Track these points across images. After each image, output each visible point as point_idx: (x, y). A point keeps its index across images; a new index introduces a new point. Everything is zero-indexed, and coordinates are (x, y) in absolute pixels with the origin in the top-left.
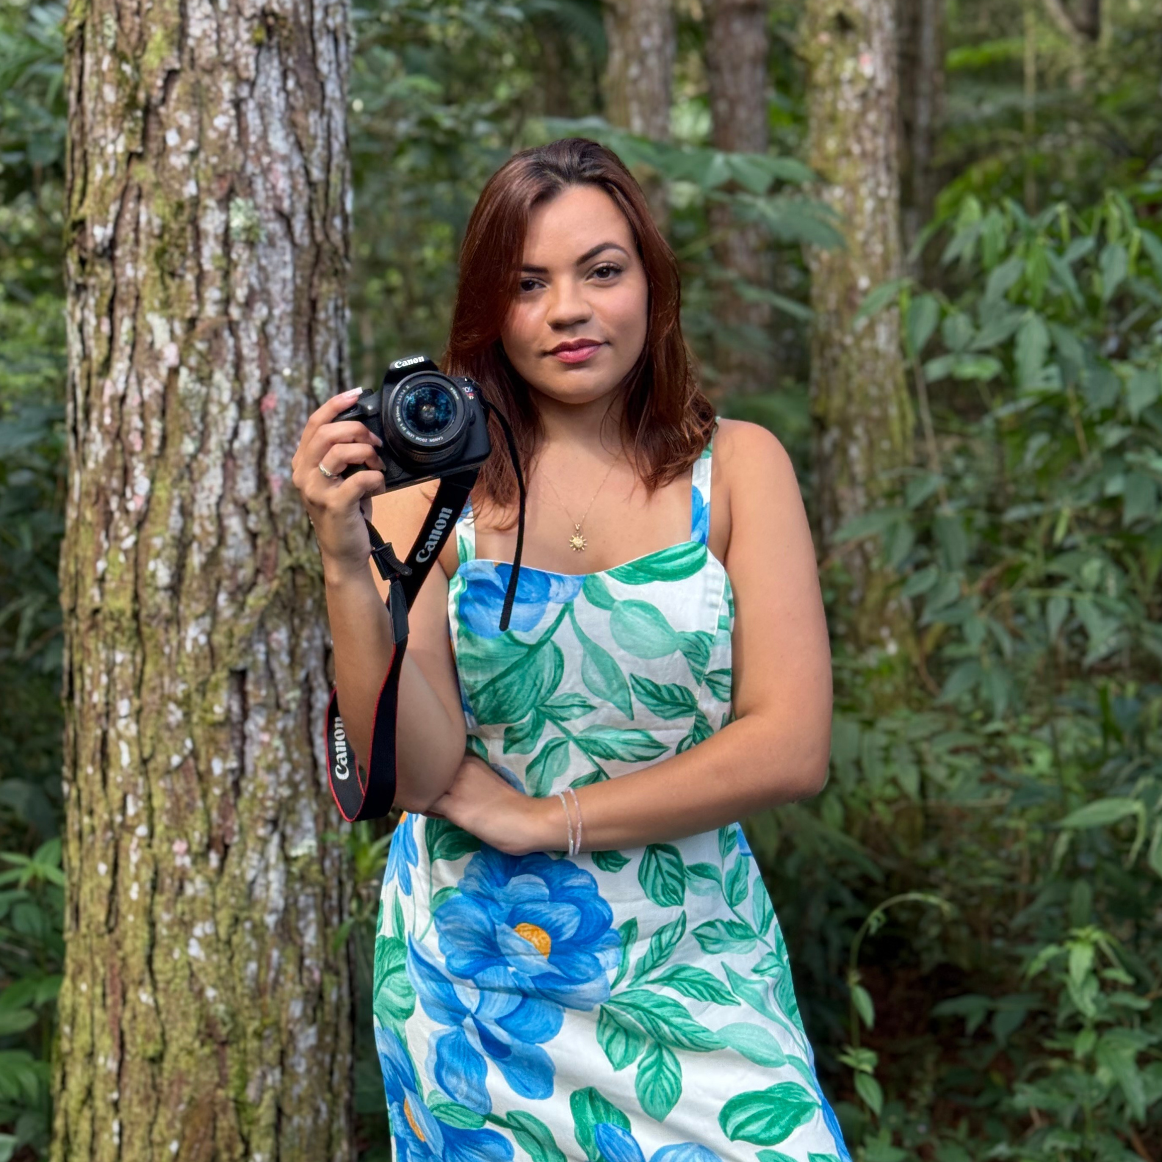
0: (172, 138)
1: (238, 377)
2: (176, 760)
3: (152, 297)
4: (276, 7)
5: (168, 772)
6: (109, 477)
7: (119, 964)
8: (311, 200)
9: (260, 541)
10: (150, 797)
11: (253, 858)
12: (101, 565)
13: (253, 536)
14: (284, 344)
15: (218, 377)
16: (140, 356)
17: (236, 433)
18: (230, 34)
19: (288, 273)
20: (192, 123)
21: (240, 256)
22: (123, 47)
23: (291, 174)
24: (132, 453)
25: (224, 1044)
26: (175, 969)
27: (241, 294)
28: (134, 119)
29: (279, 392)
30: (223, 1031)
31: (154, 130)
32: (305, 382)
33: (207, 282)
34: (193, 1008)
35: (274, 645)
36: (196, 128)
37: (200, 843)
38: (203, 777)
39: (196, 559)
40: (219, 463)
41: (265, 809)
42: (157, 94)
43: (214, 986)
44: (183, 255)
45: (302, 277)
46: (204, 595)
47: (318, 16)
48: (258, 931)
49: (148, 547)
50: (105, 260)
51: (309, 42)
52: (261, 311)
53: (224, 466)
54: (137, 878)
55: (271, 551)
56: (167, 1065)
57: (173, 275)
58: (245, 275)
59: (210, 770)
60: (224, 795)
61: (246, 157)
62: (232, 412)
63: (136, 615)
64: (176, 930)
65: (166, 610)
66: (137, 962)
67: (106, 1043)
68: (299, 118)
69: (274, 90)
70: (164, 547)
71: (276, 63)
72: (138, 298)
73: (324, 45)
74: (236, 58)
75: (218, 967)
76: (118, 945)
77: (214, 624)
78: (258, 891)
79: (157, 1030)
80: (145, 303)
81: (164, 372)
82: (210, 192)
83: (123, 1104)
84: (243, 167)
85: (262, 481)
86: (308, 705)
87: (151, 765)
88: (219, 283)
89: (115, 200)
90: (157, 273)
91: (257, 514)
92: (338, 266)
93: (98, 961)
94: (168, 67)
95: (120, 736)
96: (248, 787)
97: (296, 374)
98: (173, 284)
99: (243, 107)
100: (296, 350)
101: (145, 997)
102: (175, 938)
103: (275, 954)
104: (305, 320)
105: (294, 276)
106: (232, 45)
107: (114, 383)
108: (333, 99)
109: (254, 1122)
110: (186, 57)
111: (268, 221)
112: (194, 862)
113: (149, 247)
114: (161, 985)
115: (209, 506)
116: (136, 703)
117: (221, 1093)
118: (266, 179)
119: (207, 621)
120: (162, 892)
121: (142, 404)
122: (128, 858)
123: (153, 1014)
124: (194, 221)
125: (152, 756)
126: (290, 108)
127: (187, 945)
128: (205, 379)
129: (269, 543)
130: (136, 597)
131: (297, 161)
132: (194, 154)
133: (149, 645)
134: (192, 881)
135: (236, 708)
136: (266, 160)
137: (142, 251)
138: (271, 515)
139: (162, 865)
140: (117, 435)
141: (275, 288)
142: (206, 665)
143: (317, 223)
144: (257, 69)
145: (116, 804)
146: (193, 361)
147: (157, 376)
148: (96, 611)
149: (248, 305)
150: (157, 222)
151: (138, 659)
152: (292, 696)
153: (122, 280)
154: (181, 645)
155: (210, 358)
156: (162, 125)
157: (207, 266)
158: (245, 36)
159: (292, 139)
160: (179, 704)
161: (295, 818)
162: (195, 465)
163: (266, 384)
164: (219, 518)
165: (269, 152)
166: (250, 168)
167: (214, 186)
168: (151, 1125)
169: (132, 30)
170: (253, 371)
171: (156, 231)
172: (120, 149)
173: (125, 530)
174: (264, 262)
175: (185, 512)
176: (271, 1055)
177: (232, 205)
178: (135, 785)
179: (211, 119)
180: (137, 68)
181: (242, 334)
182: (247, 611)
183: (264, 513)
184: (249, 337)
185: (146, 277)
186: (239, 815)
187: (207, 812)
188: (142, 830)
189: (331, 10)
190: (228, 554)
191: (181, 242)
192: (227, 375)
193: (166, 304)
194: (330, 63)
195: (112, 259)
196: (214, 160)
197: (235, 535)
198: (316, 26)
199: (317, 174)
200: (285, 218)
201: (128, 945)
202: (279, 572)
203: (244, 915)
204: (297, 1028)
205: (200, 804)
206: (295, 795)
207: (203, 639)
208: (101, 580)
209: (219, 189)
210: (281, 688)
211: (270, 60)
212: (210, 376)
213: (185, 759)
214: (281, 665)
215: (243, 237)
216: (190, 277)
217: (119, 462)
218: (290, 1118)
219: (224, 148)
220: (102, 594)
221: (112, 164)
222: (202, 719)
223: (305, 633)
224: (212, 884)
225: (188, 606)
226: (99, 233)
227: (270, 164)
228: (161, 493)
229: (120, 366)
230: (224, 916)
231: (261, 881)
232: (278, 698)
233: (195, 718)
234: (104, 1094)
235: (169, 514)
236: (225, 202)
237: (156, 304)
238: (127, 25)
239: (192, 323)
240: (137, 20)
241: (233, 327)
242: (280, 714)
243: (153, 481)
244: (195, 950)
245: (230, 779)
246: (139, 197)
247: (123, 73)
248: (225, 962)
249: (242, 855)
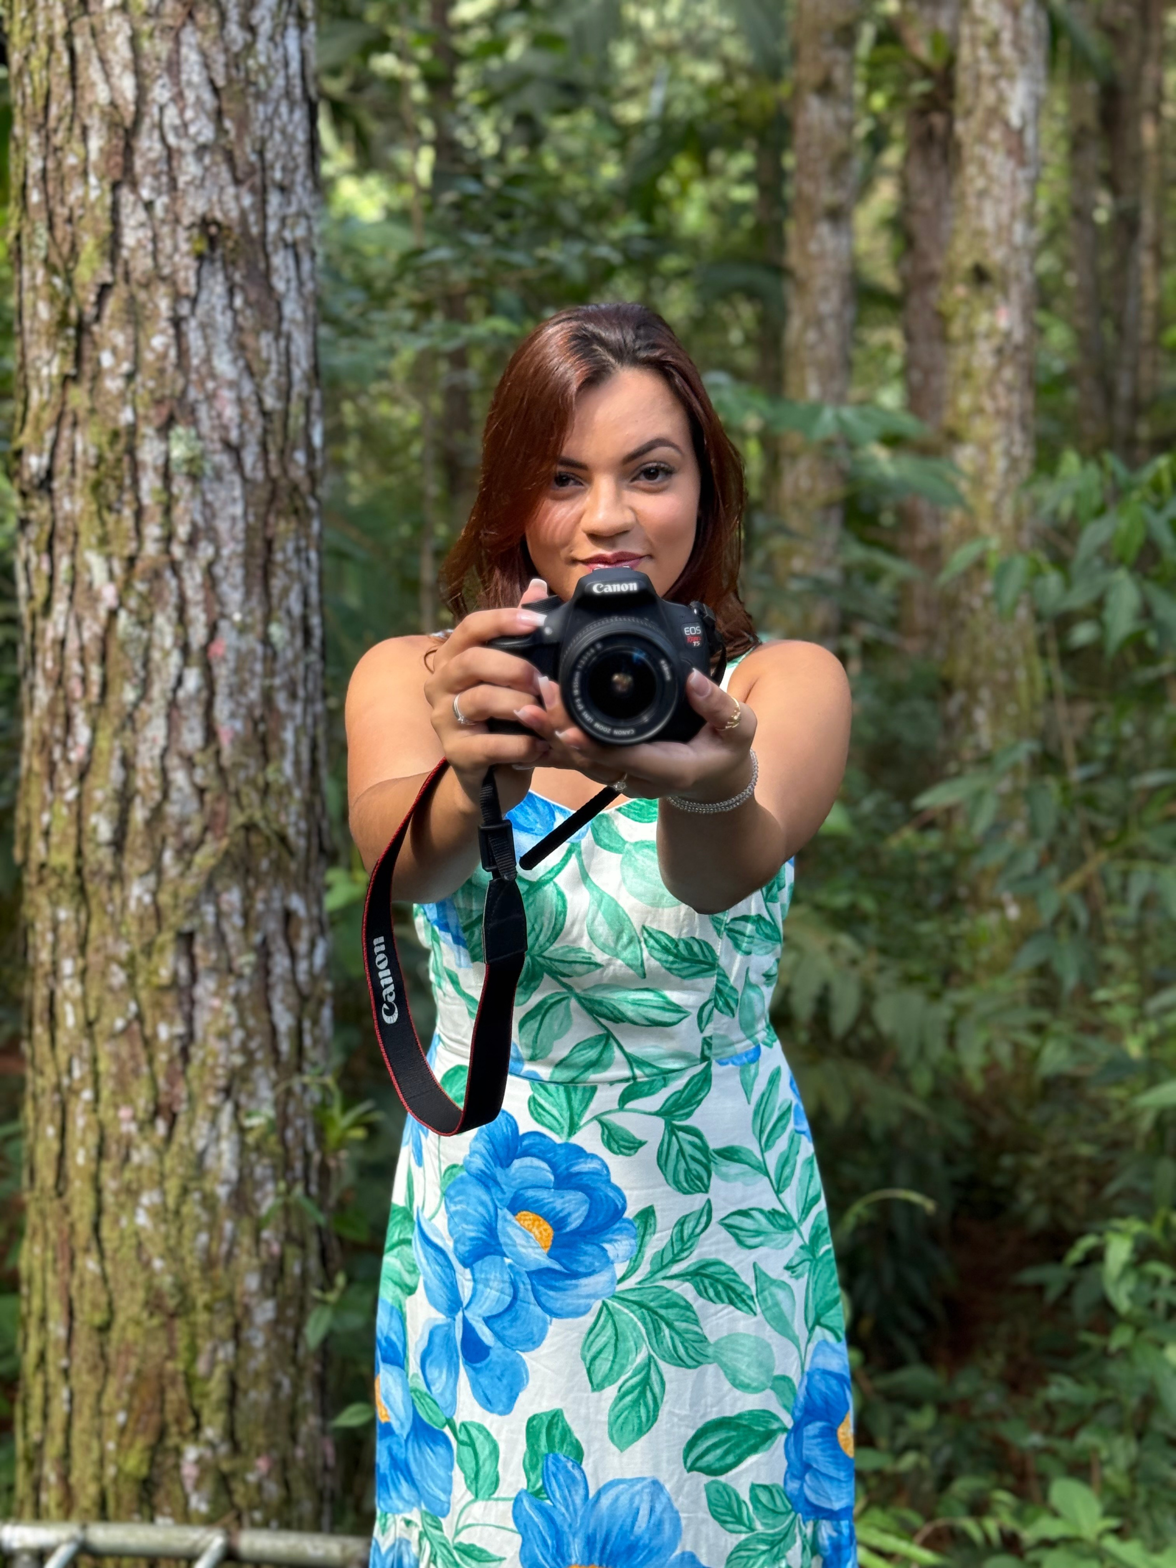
0: (107, 360)
1: (182, 620)
2: (120, 1024)
3: (89, 535)
4: (218, 215)
5: (114, 1036)
6: (52, 725)
7: (66, 1229)
8: (266, 431)
9: (208, 797)
10: (95, 1060)
11: (203, 1127)
12: (46, 818)
13: (201, 791)
14: (234, 587)
15: (160, 620)
16: (79, 597)
17: (180, 681)
18: (167, 245)
19: (238, 510)
20: (127, 343)
21: (181, 490)
22: (55, 259)
23: (240, 401)
24: (74, 701)
25: (173, 1316)
26: (122, 1238)
27: (183, 531)
28: (67, 339)
29: (228, 638)
30: (171, 1303)
31: (87, 351)
32: (259, 628)
33: (146, 517)
34: (141, 1278)
35: (225, 907)
36: (131, 349)
37: (146, 1111)
38: (149, 1042)
39: (139, 814)
40: (163, 712)
41: (216, 1077)
42: (90, 311)
43: (162, 1257)
44: (120, 488)
45: (256, 515)
46: (148, 853)
47: (273, 227)
48: (208, 1202)
49: (91, 799)
50: (43, 493)
51: (261, 256)
52: (206, 551)
53: (169, 717)
54: (83, 1143)
55: (221, 807)
56: (115, 1334)
57: (110, 508)
58: (187, 510)
59: (155, 1035)
60: (171, 1061)
61: (188, 382)
62: (175, 658)
63: (79, 871)
64: (123, 1198)
65: (109, 867)
66: (84, 1229)
67: (56, 1309)
68: (249, 340)
69: (219, 308)
70: (106, 799)
71: (220, 277)
72: (76, 534)
73: (280, 260)
74: (175, 272)
75: (167, 1237)
76: (67, 1210)
77: (159, 883)
78: (209, 1161)
79: (103, 1299)
80: (83, 540)
81: (103, 613)
82: (146, 418)
83: (73, 1371)
84: (184, 392)
85: (211, 733)
86: (264, 969)
87: (97, 1028)
88: (159, 518)
89: (49, 428)
90: (94, 507)
91: (205, 767)
92: (299, 503)
93: (50, 1224)
94: (100, 281)
95: (66, 997)
96: (197, 1054)
97: (249, 620)
98: (110, 518)
99: (184, 327)
100: (248, 594)
101: (90, 1264)
102: (121, 1206)
103: (228, 1226)
104: (259, 561)
105: (245, 514)
106: (170, 257)
107: (55, 625)
108: (293, 321)
109: (205, 1395)
110: (120, 270)
111: (214, 452)
112: (141, 1129)
113: (85, 478)
114: (109, 1253)
115: (152, 759)
116: (80, 963)
117: (170, 1366)
118: (211, 407)
119: (151, 880)
120: (108, 1158)
121: (82, 648)
122: (74, 1123)
123: (99, 1284)
124: (131, 451)
125: (97, 1018)
126: (238, 328)
127: (134, 1214)
128: (145, 623)
129: (218, 799)
130: (79, 853)
131: (247, 388)
132: (130, 377)
133: (94, 903)
134: (138, 1148)
135: (183, 970)
136: (210, 385)
137: (78, 483)
138: (221, 771)
139: (110, 1131)
140: (59, 681)
141: (223, 526)
142: (151, 926)
143: (273, 456)
144: (199, 284)
145: (63, 1066)
146: (133, 602)
147: (95, 618)
148: (43, 866)
149: (191, 543)
150: (92, 451)
151: (83, 917)
152: (246, 961)
153: (60, 515)
154: (124, 904)
155: (151, 599)
156: (96, 346)
157: (147, 500)
158: (184, 247)
159: (241, 363)
160: (122, 965)
161: (250, 1087)
162: (137, 715)
163: (213, 629)
164: (164, 772)
165: (213, 375)
166: (193, 394)
167: (152, 413)
168: (99, 1395)
169: (64, 239)
170: (198, 615)
171: (92, 461)
172: (55, 371)
173: (67, 782)
174: (210, 497)
175: (127, 764)
176: (223, 1327)
177: (172, 434)
178: (80, 1048)
179: (148, 338)
180: (69, 282)
181: (185, 575)
182: (195, 869)
183: (212, 768)
184: (193, 578)
185: (83, 511)
186: (188, 1082)
187: (153, 1078)
188: (87, 1095)
189: (289, 221)
190: (173, 810)
191: (117, 473)
192: (169, 619)
193: (104, 541)
194: (288, 281)
195: (50, 491)
196: (151, 384)
197: (180, 789)
198: (270, 238)
199: (270, 402)
200: (234, 450)
201: (76, 1211)
202: (230, 829)
203: (192, 1185)
204: (253, 1302)
205: (145, 1069)
206: (250, 1062)
207: (147, 899)
208: (46, 834)
209: (158, 416)
210: (233, 951)
211: (213, 274)
212: (151, 619)
213: (129, 1024)
214: (234, 927)
215: (184, 469)
216: (128, 513)
217: (61, 709)
218: (246, 1393)
219: (162, 371)
220: (48, 848)
221: (46, 387)
222: (148, 982)
223: (260, 894)
224: (160, 1154)
225: (131, 863)
226: (35, 463)
227: (215, 390)
228: (103, 743)
229: (60, 606)
230: (173, 1185)
231: (212, 1150)
232: (230, 961)
233: (140, 980)
234: (56, 1361)
235: (109, 766)
236: (165, 430)
237: (94, 540)
238: (59, 234)
239: (131, 561)
240: (69, 228)
241: (175, 567)
242: (231, 979)
243: (94, 729)
244: (142, 1219)
245: (177, 1047)
246: (75, 424)
247: (53, 287)
248: (173, 1232)
249: (191, 1124)
